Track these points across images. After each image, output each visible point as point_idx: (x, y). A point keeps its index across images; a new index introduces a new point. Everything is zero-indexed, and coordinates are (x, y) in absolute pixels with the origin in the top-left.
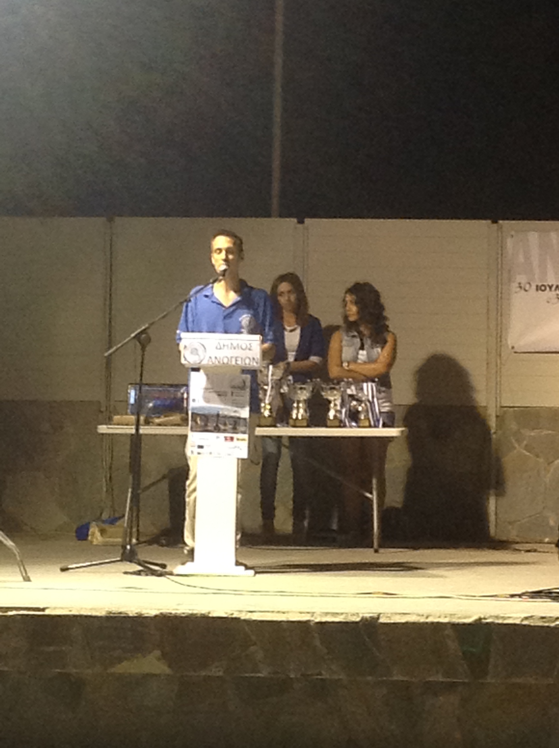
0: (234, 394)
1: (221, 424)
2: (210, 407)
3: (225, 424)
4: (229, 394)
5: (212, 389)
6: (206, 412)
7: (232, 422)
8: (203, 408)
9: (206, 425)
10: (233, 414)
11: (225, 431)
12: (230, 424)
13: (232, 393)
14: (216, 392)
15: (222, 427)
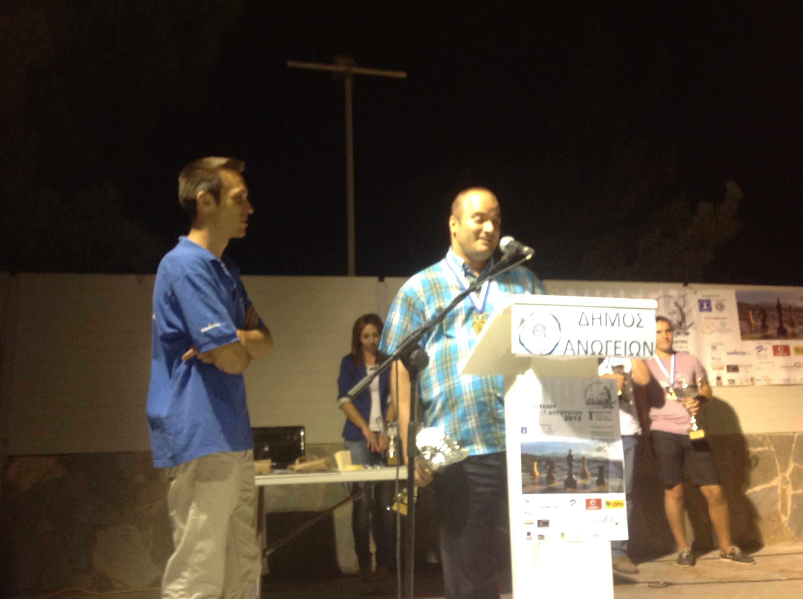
0: (594, 416)
1: (577, 474)
2: (554, 443)
3: (584, 476)
4: (585, 416)
5: (555, 406)
6: (547, 452)
7: (597, 471)
8: (542, 446)
9: (550, 479)
10: (595, 455)
11: (585, 489)
12: (593, 475)
13: (591, 414)
14: (562, 413)
15: (579, 481)
